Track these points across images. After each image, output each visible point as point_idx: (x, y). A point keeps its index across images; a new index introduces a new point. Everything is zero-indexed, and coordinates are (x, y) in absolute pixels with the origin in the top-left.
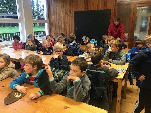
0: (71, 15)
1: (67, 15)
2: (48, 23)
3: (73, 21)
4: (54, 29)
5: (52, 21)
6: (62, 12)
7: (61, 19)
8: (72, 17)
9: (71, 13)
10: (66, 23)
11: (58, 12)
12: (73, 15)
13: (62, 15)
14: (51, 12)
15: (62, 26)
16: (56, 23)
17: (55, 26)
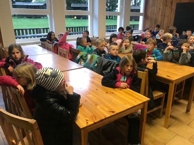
0: (172, 6)
1: (167, 7)
2: (144, 16)
3: (173, 14)
4: (149, 23)
5: (148, 14)
6: (161, 4)
7: (159, 11)
8: (173, 10)
9: (172, 5)
10: (164, 16)
11: (157, 4)
12: (174, 7)
13: (161, 7)
14: (149, 4)
15: (160, 19)
16: (153, 16)
17: (151, 19)
